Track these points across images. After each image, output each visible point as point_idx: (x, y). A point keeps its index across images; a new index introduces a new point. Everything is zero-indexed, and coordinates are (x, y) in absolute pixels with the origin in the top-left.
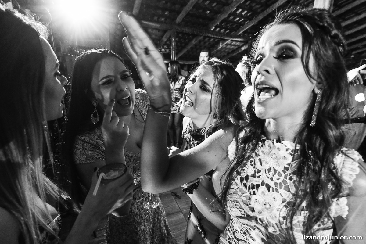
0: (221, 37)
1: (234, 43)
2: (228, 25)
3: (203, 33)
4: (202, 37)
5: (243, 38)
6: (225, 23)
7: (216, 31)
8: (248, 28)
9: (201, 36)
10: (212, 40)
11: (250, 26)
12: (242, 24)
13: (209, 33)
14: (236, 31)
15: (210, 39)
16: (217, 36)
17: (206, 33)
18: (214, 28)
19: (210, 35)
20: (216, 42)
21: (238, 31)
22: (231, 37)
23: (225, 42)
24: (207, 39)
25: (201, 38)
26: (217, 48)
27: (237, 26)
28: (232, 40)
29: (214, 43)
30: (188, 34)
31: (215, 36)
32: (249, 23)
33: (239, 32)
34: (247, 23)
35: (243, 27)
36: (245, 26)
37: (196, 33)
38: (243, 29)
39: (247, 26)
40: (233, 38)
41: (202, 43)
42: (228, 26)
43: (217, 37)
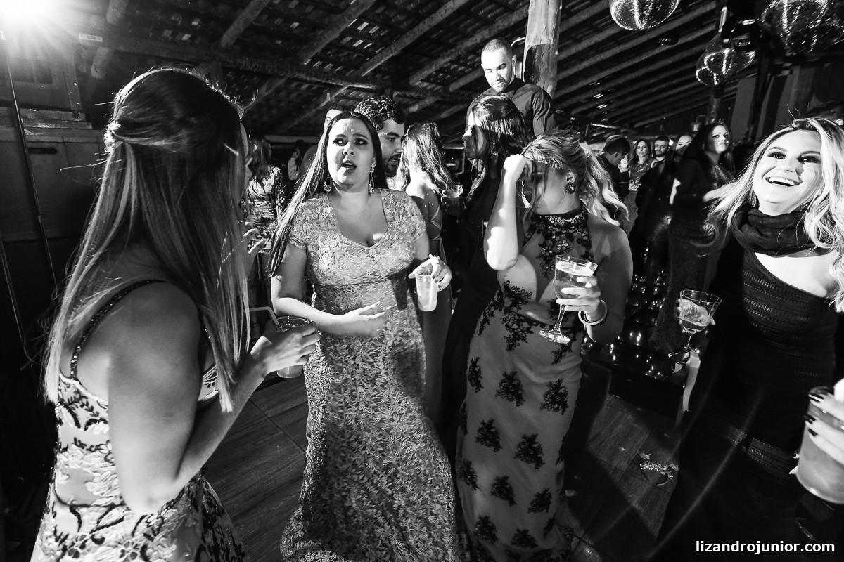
0: (327, 80)
1: (353, 94)
2: (340, 55)
3: (287, 72)
4: (284, 80)
5: (373, 83)
6: (334, 51)
7: (315, 67)
8: (383, 61)
9: (283, 77)
10: (305, 86)
11: (388, 58)
12: (370, 54)
13: (299, 71)
14: (357, 68)
15: (300, 85)
16: (319, 78)
17: (292, 70)
18: (310, 60)
19: (302, 76)
20: (313, 91)
21: (361, 68)
22: (349, 80)
23: (336, 91)
24: (295, 84)
25: (281, 82)
26: (318, 105)
27: (358, 57)
28: (350, 88)
29: (311, 94)
30: (250, 74)
31: (314, 79)
32: (384, 52)
33: (365, 70)
34: (380, 52)
35: (372, 60)
36: (375, 57)
37: (270, 72)
38: (373, 64)
39: (382, 59)
40: (353, 83)
41: (283, 94)
42: (341, 58)
43: (319, 80)
